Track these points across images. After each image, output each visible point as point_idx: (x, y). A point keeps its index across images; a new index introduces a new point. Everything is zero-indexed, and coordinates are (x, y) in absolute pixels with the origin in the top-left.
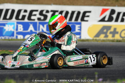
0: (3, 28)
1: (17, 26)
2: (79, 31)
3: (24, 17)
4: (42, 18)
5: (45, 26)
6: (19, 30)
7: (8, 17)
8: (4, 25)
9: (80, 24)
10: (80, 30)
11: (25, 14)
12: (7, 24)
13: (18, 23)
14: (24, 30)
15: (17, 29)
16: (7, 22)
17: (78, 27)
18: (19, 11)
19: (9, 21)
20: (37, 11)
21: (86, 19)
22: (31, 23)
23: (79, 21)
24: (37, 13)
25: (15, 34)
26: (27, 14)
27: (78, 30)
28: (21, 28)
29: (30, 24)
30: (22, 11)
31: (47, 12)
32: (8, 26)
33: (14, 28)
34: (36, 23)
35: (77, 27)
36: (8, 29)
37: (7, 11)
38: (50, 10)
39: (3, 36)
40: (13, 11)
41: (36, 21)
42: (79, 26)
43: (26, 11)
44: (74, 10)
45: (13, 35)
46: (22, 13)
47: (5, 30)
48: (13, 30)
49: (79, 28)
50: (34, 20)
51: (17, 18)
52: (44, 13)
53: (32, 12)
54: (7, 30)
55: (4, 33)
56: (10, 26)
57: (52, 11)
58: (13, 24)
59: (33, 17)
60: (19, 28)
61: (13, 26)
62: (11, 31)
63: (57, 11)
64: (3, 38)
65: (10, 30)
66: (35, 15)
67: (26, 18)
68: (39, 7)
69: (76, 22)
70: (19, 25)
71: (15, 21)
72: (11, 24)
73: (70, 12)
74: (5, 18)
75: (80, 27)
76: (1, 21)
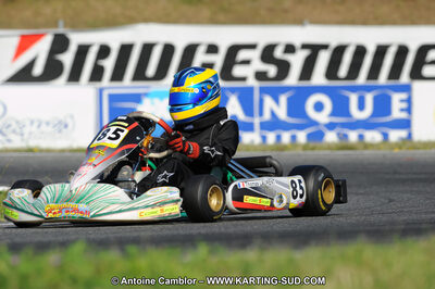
2: (404, 115)
4: (272, 70)
5: (283, 99)
8: (137, 99)
9: (407, 89)
10: (409, 110)
12: (146, 95)
16: (147, 87)
17: (402, 101)
19: (155, 86)
20: (253, 47)
21: (428, 71)
22: (233, 90)
23: (405, 78)
24: (254, 55)
26: (218, 60)
27: (402, 110)
31: (290, 49)
32: (153, 104)
34: (251, 90)
35: (397, 100)
38: (297, 43)
40: (169, 50)
42: (404, 96)
43: (212, 49)
44: (383, 41)
46: (200, 58)
49: (404, 105)
50: (244, 79)
52: (279, 53)
57: (304, 46)
59: (238, 71)
63: (325, 47)
66: (247, 62)
68: (262, 35)
69: (392, 82)
72: (162, 96)
73: (371, 50)
74: (140, 75)
75: (409, 101)
76: (128, 84)
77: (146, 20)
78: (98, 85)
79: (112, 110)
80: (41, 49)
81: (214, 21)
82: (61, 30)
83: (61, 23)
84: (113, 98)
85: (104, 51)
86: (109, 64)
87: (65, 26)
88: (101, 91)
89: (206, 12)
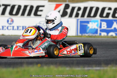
0: (87, 25)
6: (103, 28)
7: (92, 14)
8: (88, 22)
12: (90, 21)
13: (101, 20)
15: (101, 27)
18: (104, 9)
25: (99, 32)
26: (111, 12)
28: (104, 26)
30: (107, 9)
32: (92, 24)
33: (97, 25)
36: (92, 27)
39: (87, 33)
40: (97, 9)
46: (106, 11)
47: (89, 27)
48: (96, 28)
54: (90, 27)
55: (88, 31)
56: (93, 23)
58: (97, 21)
60: (103, 25)
61: (96, 23)
62: (95, 29)
64: (87, 35)
65: (93, 28)
71: (99, 19)
72: (95, 22)
74: (89, 16)
76: (86, 18)
78: (77, 18)
79: (81, 25)
82: (67, 3)
83: (67, 1)
84: (81, 22)
85: (79, 9)
87: (69, 2)
88: (78, 20)
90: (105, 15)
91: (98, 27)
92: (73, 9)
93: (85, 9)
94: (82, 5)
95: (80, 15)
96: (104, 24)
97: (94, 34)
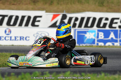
0: (84, 36)
1: (98, 34)
3: (105, 25)
6: (100, 38)
7: (89, 25)
8: (85, 32)
11: (106, 22)
12: (88, 31)
14: (104, 38)
15: (98, 37)
20: (118, 19)
24: (119, 21)
25: (96, 42)
26: (108, 22)
28: (102, 36)
29: (111, 32)
30: (104, 19)
32: (89, 34)
33: (94, 35)
36: (89, 37)
37: (89, 19)
39: (84, 44)
40: (94, 19)
41: (118, 28)
43: (107, 19)
45: (94, 42)
46: (103, 21)
47: (86, 37)
48: (94, 38)
50: (115, 28)
51: (98, 26)
53: (113, 19)
54: (88, 38)
55: (85, 41)
56: (91, 33)
59: (114, 25)
60: (100, 36)
61: (94, 34)
62: (92, 39)
64: (84, 45)
65: (90, 38)
66: (116, 23)
67: (108, 26)
70: (100, 33)
71: (96, 29)
74: (86, 26)
76: (83, 28)
77: (88, 11)
78: (74, 28)
79: (78, 35)
80: (59, 18)
81: (107, 11)
82: (64, 13)
83: (65, 11)
84: (78, 32)
85: (76, 19)
86: (78, 23)
87: (66, 12)
88: (75, 30)
89: (105, 9)
90: (102, 25)
91: (95, 37)
92: (70, 19)
93: (83, 19)
94: (79, 16)
95: (77, 25)
96: (101, 34)
97: (91, 44)
